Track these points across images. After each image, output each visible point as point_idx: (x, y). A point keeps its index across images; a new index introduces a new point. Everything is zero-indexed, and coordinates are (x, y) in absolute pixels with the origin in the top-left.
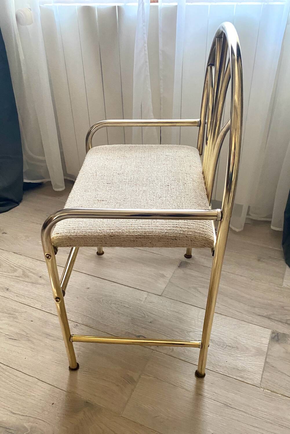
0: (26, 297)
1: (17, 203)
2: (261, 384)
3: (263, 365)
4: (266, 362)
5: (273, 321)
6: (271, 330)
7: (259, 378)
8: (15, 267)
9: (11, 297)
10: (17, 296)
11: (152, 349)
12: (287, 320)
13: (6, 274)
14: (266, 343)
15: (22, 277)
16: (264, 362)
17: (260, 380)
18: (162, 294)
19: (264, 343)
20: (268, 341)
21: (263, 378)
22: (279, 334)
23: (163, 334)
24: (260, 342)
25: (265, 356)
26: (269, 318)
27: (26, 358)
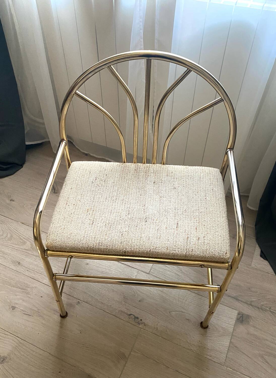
0: (35, 272)
1: (21, 166)
2: (225, 363)
3: (229, 345)
4: (231, 342)
5: (240, 302)
6: (237, 311)
7: (224, 357)
8: (24, 239)
9: (22, 272)
10: (27, 271)
11: (140, 328)
12: (252, 301)
13: (16, 246)
14: (232, 324)
15: (30, 250)
16: (229, 342)
17: (225, 359)
18: (149, 272)
19: (231, 324)
20: (235, 322)
21: (227, 357)
22: (243, 316)
23: (149, 313)
24: (228, 323)
25: (230, 337)
26: (237, 299)
27: (39, 334)
